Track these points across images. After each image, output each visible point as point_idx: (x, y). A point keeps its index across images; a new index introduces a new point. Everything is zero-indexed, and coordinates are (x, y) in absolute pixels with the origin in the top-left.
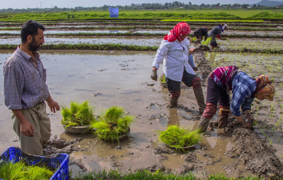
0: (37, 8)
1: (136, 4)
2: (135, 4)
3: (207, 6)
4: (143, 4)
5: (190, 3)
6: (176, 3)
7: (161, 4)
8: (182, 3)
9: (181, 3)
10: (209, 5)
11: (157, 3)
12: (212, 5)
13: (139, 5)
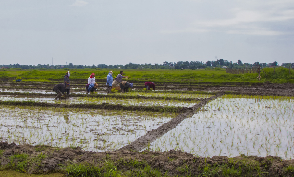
0: (48, 65)
1: (171, 63)
2: (169, 63)
3: (262, 65)
4: (179, 62)
5: (240, 62)
6: (221, 60)
7: (202, 62)
8: (229, 61)
9: (227, 61)
10: (265, 64)
11: (197, 61)
12: (269, 64)
13: (174, 64)
